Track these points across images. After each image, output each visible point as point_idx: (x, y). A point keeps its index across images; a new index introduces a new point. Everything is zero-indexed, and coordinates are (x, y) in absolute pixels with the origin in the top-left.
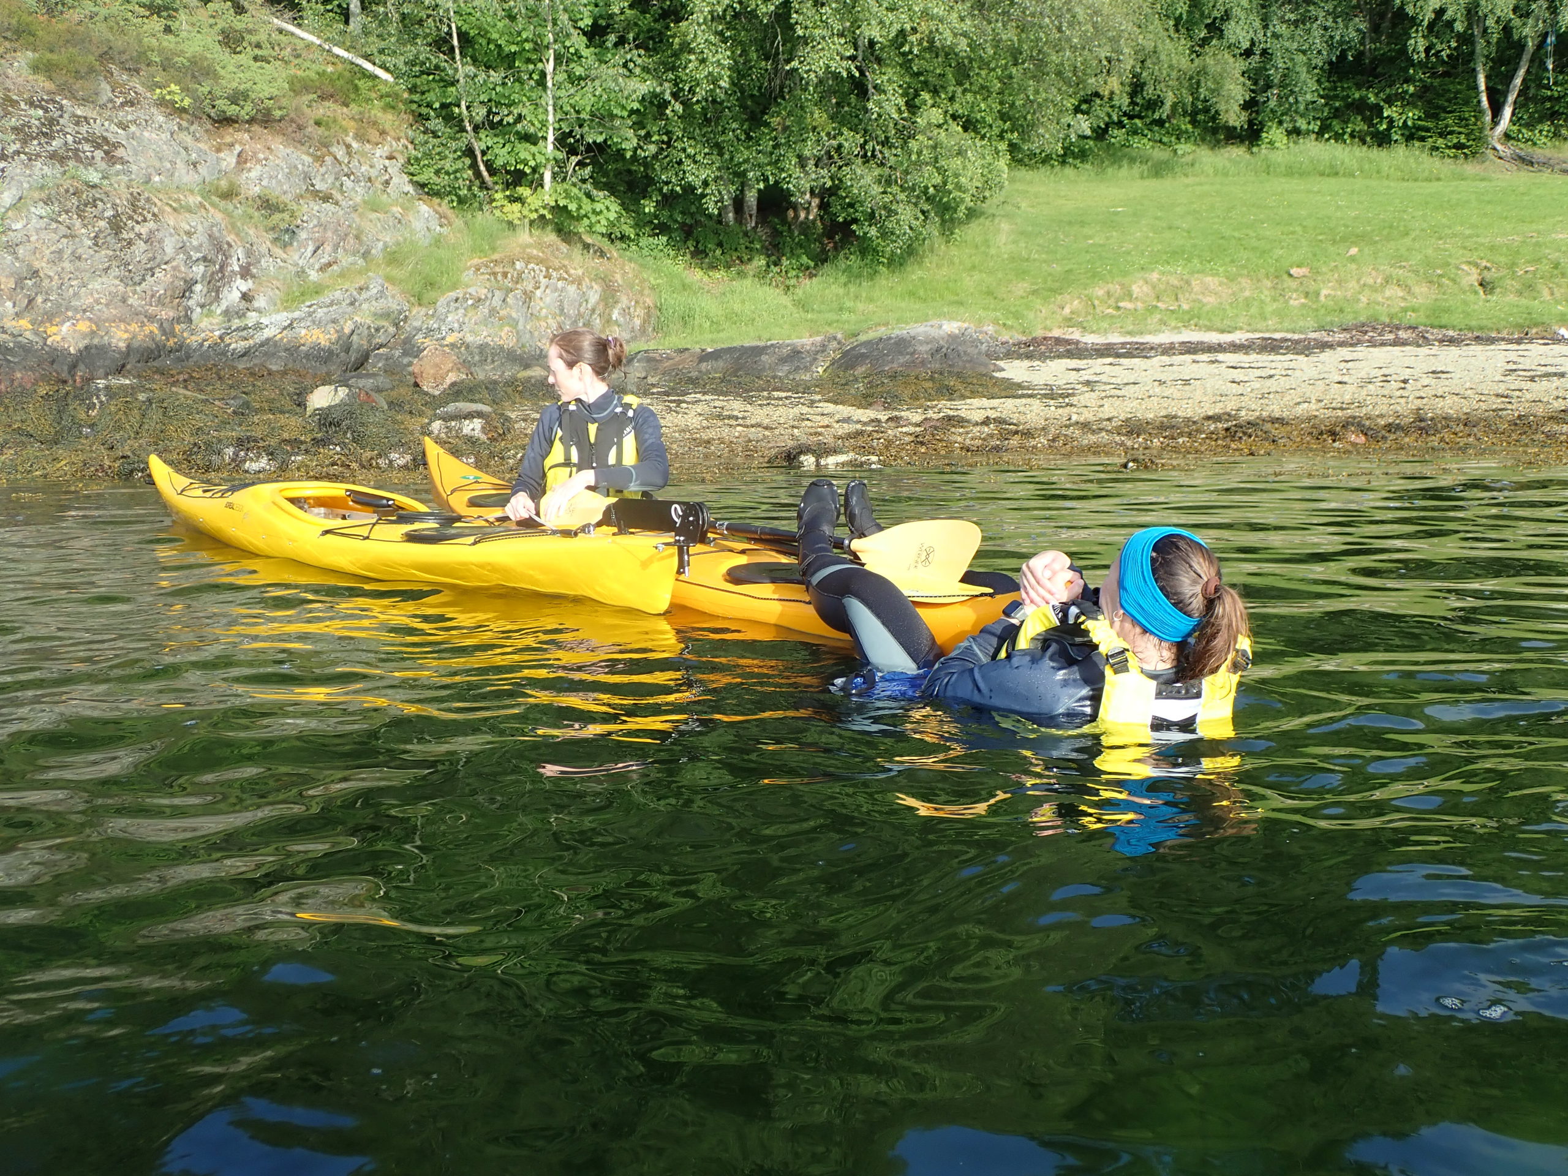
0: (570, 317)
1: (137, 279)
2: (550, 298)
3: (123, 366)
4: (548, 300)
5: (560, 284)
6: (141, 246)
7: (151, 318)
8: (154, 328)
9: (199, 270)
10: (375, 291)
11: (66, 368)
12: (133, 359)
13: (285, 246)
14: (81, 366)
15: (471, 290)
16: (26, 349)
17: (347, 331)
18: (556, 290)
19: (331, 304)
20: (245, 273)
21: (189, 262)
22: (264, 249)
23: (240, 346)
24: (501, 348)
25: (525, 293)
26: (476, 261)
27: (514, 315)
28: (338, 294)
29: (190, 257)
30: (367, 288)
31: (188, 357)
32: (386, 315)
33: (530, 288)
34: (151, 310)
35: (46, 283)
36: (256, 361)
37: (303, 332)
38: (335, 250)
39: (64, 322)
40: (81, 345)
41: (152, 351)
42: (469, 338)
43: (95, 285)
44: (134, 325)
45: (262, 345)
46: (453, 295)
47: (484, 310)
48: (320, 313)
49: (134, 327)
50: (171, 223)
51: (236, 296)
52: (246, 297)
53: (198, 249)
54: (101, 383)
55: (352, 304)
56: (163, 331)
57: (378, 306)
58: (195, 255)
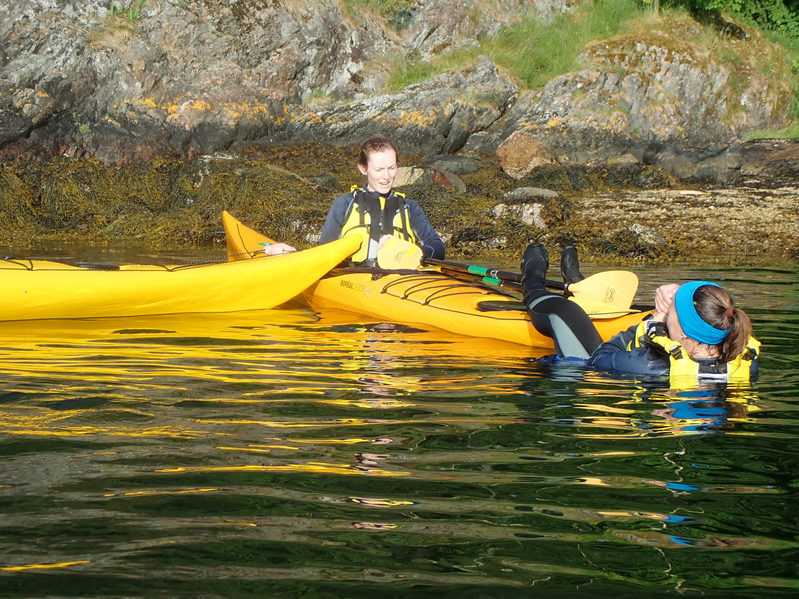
0: (690, 102)
1: (253, 61)
2: (671, 81)
3: (231, 142)
4: (668, 83)
5: (682, 67)
6: (259, 30)
7: (261, 99)
8: (264, 108)
9: (312, 53)
10: (483, 73)
11: (180, 143)
12: (240, 137)
13: (399, 28)
14: (194, 143)
15: (583, 73)
16: (148, 126)
17: (447, 113)
18: (677, 73)
19: (435, 87)
20: (357, 56)
21: (303, 46)
22: (377, 32)
23: (338, 126)
24: (607, 133)
25: (643, 76)
26: (595, 42)
27: (628, 99)
28: (443, 77)
29: (304, 41)
30: (475, 71)
31: (291, 135)
32: (490, 98)
33: (649, 70)
34: (263, 91)
35: (172, 65)
36: (353, 141)
37: (403, 113)
38: (450, 32)
39: (183, 101)
40: (195, 123)
41: (259, 130)
42: (573, 123)
43: (214, 68)
44: (245, 105)
45: (361, 125)
46: (562, 78)
47: (594, 93)
48: (422, 95)
49: (245, 107)
50: (290, 8)
51: (346, 76)
52: (356, 78)
53: (311, 33)
54: (207, 158)
55: (456, 86)
56: (272, 111)
57: (483, 89)
58: (309, 39)
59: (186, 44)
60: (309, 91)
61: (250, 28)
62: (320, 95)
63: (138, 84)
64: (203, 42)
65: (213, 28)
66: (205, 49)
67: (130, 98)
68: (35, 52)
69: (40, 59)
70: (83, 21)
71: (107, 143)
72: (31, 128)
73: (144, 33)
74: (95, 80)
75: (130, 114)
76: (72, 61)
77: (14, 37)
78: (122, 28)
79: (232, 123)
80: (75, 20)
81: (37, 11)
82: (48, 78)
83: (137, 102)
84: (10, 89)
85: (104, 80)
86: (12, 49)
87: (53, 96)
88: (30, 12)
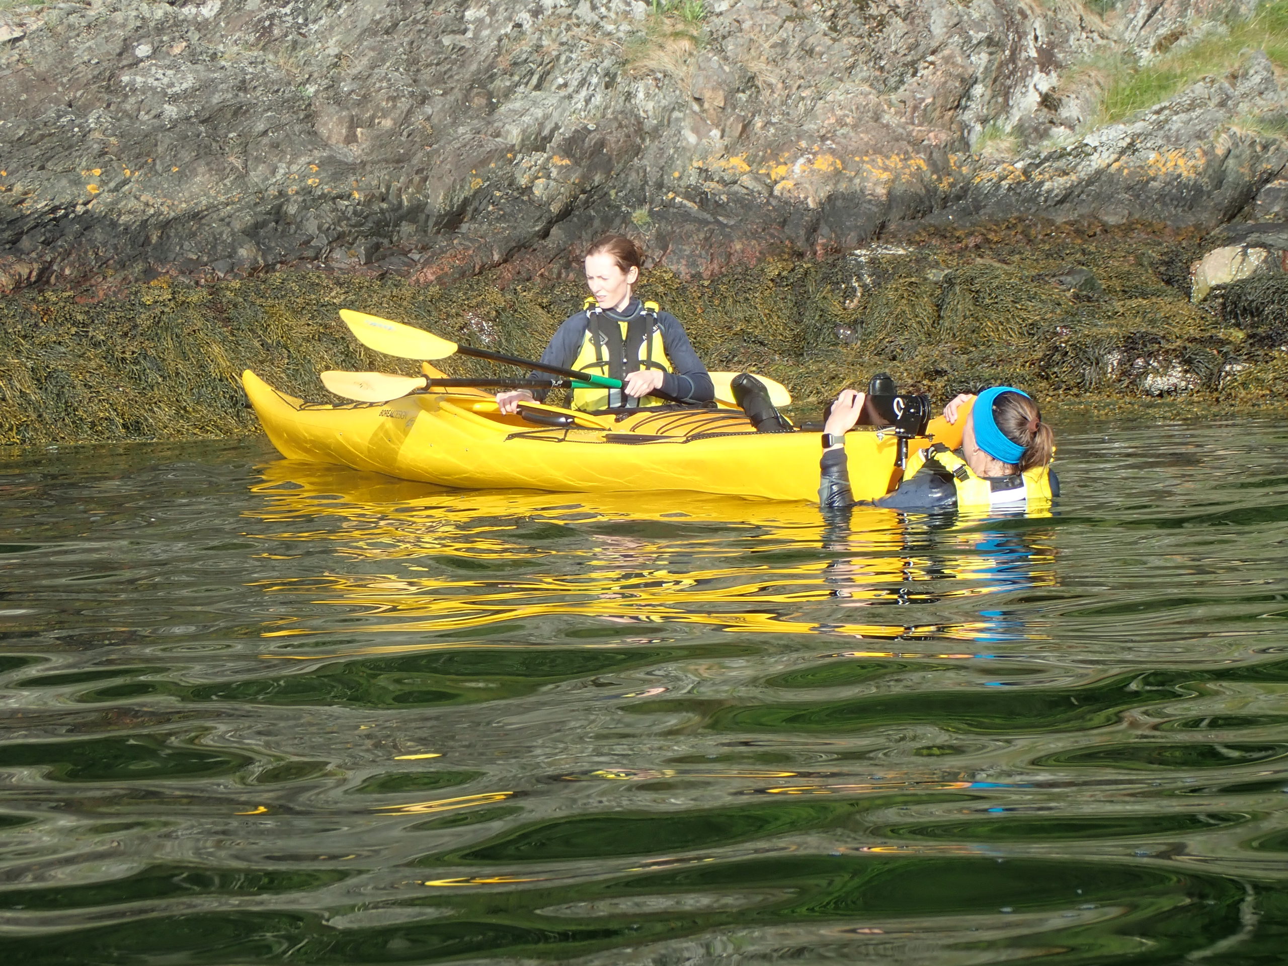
1: (892, 81)
3: (883, 226)
6: (898, 25)
7: (917, 144)
8: (919, 161)
9: (981, 59)
10: (1257, 79)
11: (802, 232)
12: (896, 214)
13: (1102, 10)
14: (824, 229)
16: (745, 203)
17: (1220, 151)
19: (1192, 107)
20: (1047, 61)
21: (969, 47)
22: (1072, 18)
23: (1056, 184)
28: (1200, 89)
29: (969, 39)
31: (979, 206)
32: (1279, 121)
34: (916, 131)
35: (765, 95)
36: (1084, 210)
37: (1153, 156)
38: (1182, 13)
39: (796, 158)
40: (823, 195)
41: (922, 202)
43: (836, 95)
44: (895, 158)
45: (1090, 182)
48: (1177, 122)
49: (895, 161)
51: (1032, 99)
52: (1049, 101)
53: (979, 25)
54: (862, 254)
55: (1222, 104)
56: (935, 168)
57: (1265, 105)
58: (978, 36)
59: (784, 56)
60: (978, 127)
61: (882, 23)
62: (996, 134)
63: (715, 133)
64: (810, 52)
65: (824, 26)
66: (816, 63)
67: (704, 158)
68: (538, 87)
69: (549, 99)
70: (610, 28)
71: (684, 238)
72: (551, 223)
73: (716, 41)
74: (639, 129)
75: (710, 186)
76: (598, 100)
77: (503, 63)
78: (677, 35)
79: (881, 191)
80: (596, 26)
81: (535, 13)
82: (565, 132)
83: (715, 165)
84: (507, 154)
85: (656, 129)
86: (501, 83)
87: (577, 163)
88: (524, 17)
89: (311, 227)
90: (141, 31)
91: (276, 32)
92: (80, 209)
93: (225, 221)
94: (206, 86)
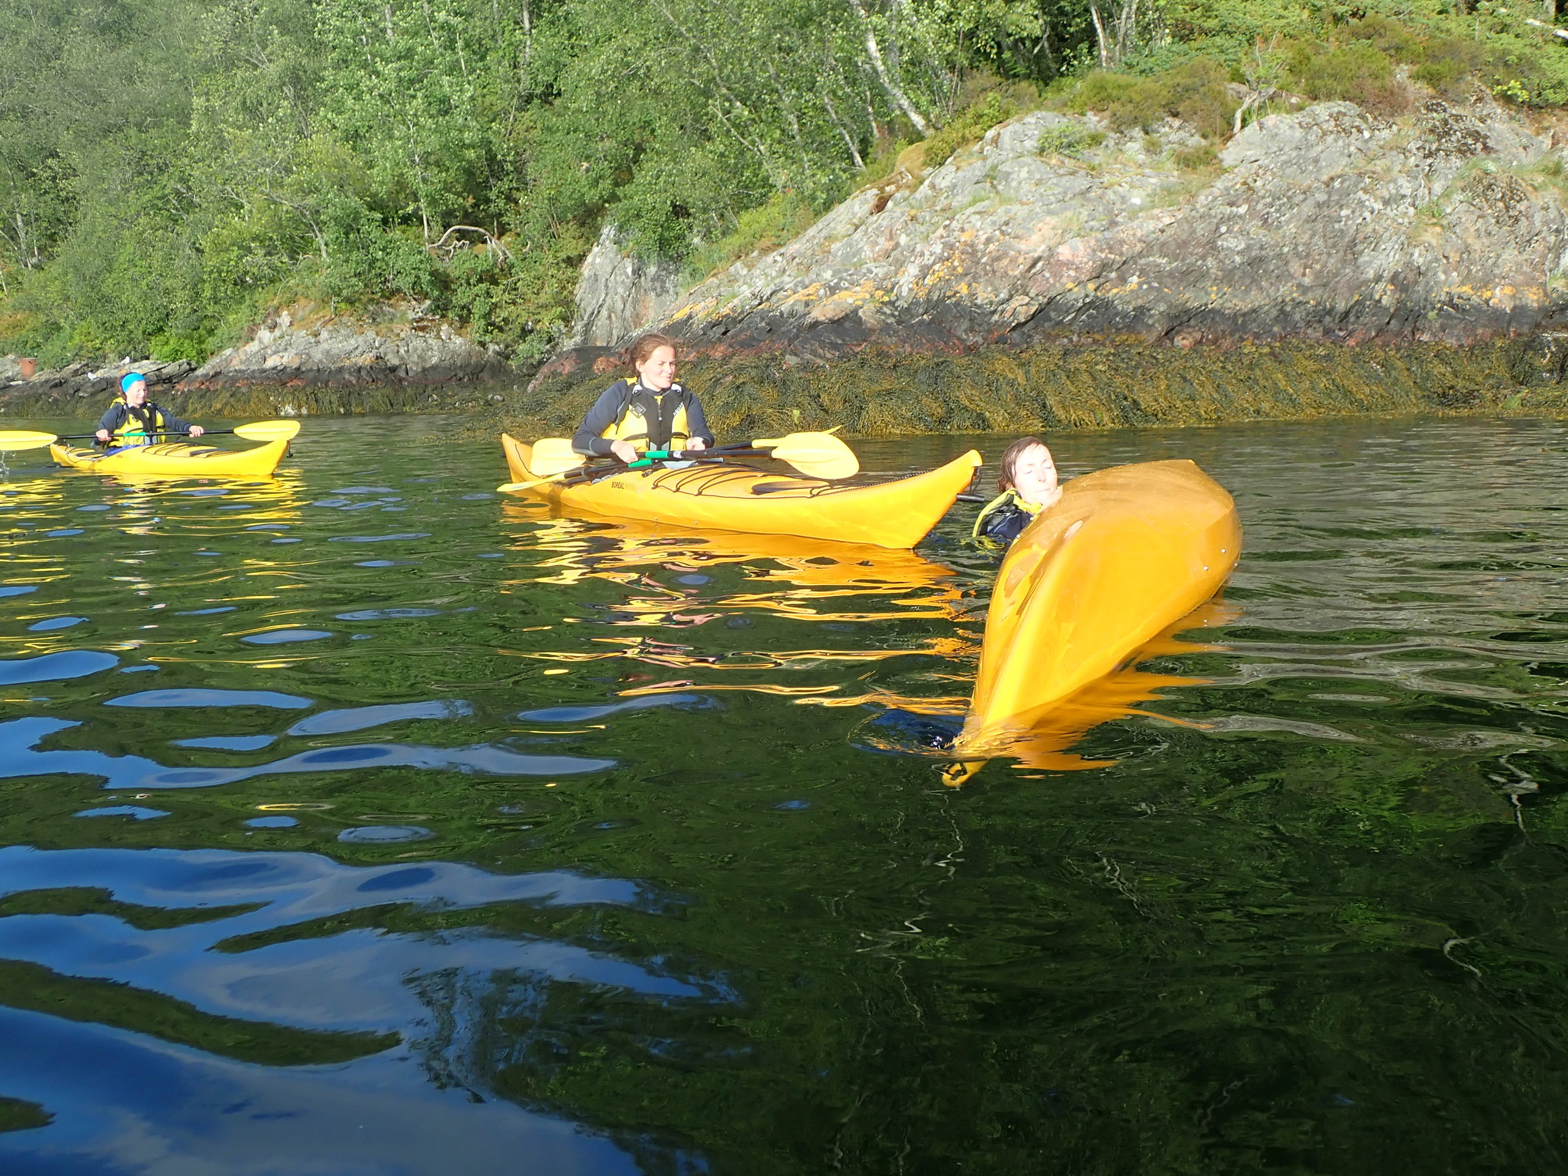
7: (1537, 283)
11: (1505, 324)
12: (1544, 317)
39: (1495, 288)
40: (1511, 306)
43: (1505, 256)
49: (1534, 290)
50: (1535, 201)
59: (1480, 236)
60: (1549, 274)
61: (1517, 220)
62: (1555, 277)
63: (1455, 274)
64: (1490, 234)
65: (1495, 221)
66: (1494, 239)
67: (1449, 287)
68: (1374, 250)
69: (1380, 257)
70: (1401, 220)
71: (1454, 327)
72: (1390, 317)
73: (1451, 228)
74: (1418, 272)
75: (1457, 301)
76: (1399, 257)
77: (1361, 236)
78: (1433, 224)
79: (1535, 305)
81: (1372, 212)
82: (1389, 272)
84: (1367, 283)
85: (1425, 272)
86: (1360, 247)
87: (1397, 288)
88: (1367, 214)
89: (1297, 317)
90: (1222, 221)
91: (1270, 221)
92: (1210, 306)
93: (1267, 313)
94: (1248, 247)
